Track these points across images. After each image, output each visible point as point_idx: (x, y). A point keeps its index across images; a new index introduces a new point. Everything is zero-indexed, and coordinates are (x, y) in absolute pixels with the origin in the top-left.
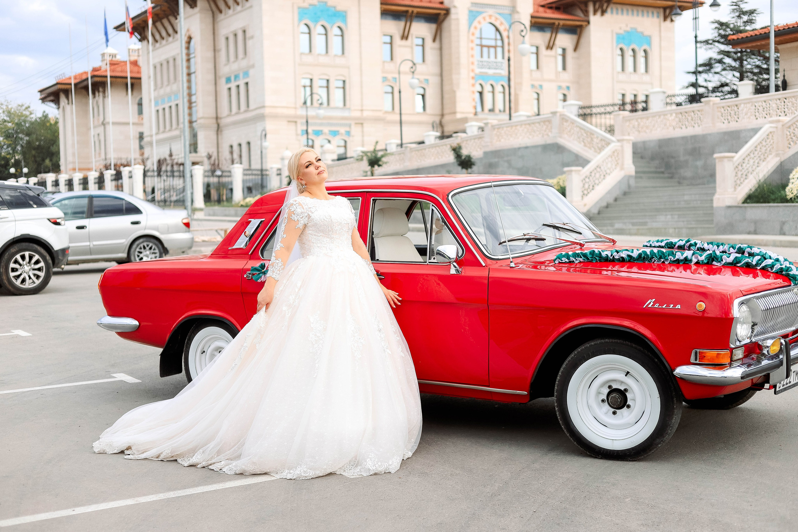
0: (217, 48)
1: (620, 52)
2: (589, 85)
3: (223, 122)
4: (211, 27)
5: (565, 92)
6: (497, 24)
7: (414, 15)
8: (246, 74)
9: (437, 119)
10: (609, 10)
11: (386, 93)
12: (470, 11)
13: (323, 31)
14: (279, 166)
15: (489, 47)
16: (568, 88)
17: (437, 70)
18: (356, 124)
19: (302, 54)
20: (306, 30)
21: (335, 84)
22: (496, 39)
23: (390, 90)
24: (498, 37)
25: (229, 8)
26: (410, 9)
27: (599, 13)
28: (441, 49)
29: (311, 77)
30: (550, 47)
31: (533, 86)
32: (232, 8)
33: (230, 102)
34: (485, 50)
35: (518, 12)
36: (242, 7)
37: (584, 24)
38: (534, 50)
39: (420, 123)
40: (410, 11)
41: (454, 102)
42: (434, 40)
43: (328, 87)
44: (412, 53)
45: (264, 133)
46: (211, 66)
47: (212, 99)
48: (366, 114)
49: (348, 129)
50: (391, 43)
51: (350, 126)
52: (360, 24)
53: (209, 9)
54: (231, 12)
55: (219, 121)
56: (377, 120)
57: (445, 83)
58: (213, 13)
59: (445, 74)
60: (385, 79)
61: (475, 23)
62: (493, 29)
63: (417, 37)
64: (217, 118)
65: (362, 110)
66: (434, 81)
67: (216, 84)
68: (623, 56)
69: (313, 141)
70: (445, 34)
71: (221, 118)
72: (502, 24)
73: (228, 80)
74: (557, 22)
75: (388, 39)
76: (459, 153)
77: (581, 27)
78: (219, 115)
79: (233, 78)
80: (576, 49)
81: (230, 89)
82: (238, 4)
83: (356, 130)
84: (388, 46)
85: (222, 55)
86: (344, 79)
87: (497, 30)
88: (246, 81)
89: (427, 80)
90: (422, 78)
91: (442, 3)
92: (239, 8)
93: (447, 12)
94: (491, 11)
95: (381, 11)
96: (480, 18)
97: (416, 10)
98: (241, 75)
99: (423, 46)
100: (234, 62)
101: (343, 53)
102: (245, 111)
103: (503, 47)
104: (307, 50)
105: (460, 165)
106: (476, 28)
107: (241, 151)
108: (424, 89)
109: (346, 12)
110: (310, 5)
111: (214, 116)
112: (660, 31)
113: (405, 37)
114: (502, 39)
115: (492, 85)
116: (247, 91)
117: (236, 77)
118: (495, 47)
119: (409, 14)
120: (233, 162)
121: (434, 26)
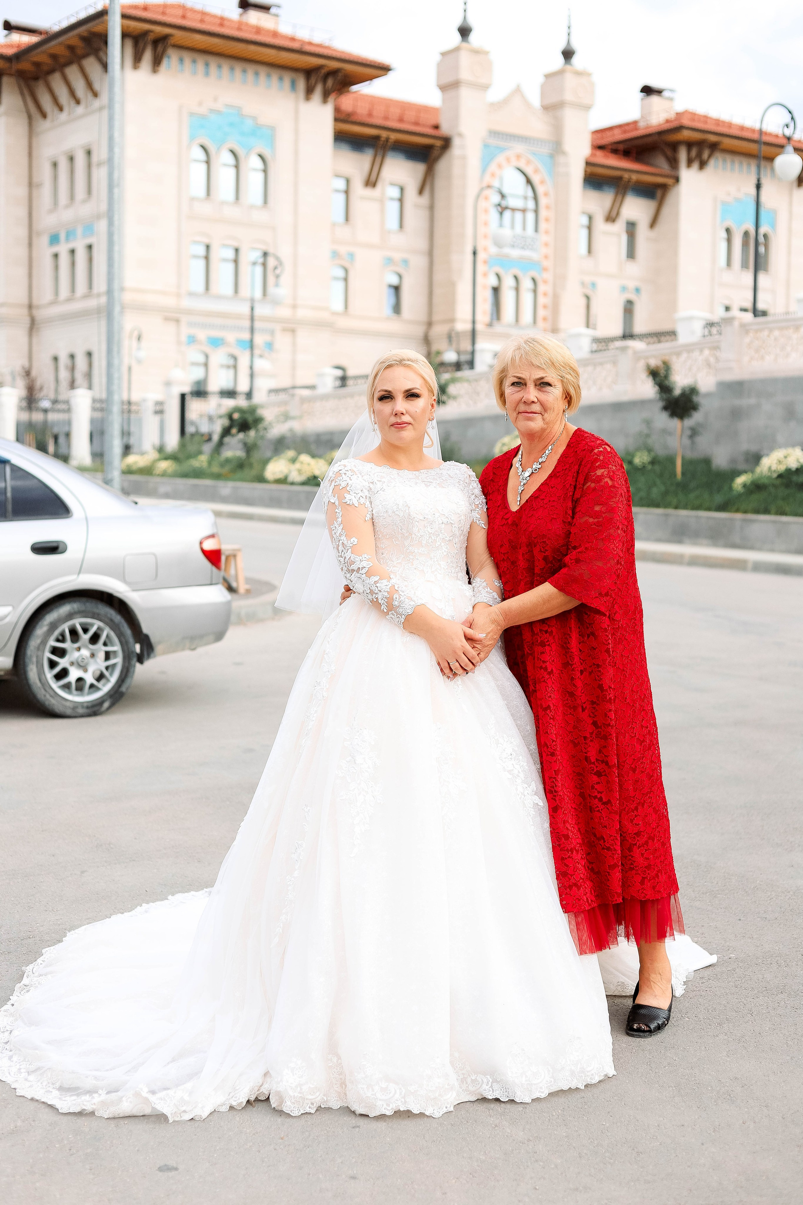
0: (35, 180)
1: (724, 235)
2: (673, 288)
3: (40, 314)
4: (24, 142)
5: (632, 296)
6: (529, 171)
7: (389, 144)
8: (89, 229)
9: (420, 331)
10: (712, 162)
11: (336, 279)
12: (486, 146)
13: (231, 160)
14: (159, 397)
15: (513, 210)
16: (638, 290)
17: (422, 244)
18: (284, 330)
19: (193, 199)
20: (202, 156)
21: (250, 255)
22: (526, 198)
23: (341, 273)
24: (530, 193)
25: (61, 109)
26: (384, 134)
27: (696, 165)
28: (431, 208)
29: (206, 240)
30: (611, 218)
31: (583, 284)
32: (66, 109)
33: (56, 279)
34: (507, 214)
35: (564, 153)
36: (87, 107)
37: (670, 181)
38: (585, 221)
39: (390, 336)
40: (383, 139)
41: (452, 303)
42: (421, 192)
43: (236, 261)
44: (382, 211)
45: (136, 334)
46: (22, 212)
47: (21, 272)
48: (301, 313)
49: (267, 338)
50: (347, 192)
51: (272, 333)
52: (296, 153)
53: (24, 110)
54: (63, 116)
55: (35, 312)
56: (319, 325)
57: (437, 267)
58: (30, 117)
59: (437, 252)
60: (335, 254)
61: (493, 167)
62: (523, 179)
63: (392, 184)
64: (30, 307)
65: (294, 307)
66: (419, 262)
67: (30, 245)
68: (729, 240)
69: (207, 356)
70: (440, 182)
71: (38, 307)
72: (536, 171)
73: (54, 239)
74: (626, 176)
75: (341, 184)
76: (667, 383)
77: (664, 188)
78: (35, 302)
79: (62, 236)
80: (653, 223)
81: (56, 256)
82: (78, 102)
83: (282, 341)
84: (342, 197)
85: (45, 193)
86: (264, 248)
87: (529, 181)
88: (88, 241)
89: (406, 262)
90: (397, 256)
91: (437, 127)
92: (80, 110)
93: (446, 143)
94: (519, 148)
95: (335, 133)
96: (501, 158)
97: (393, 136)
98: (79, 231)
99: (401, 200)
100: (67, 207)
101: (265, 201)
102: (86, 297)
103: (536, 211)
104: (202, 193)
105: (665, 408)
106: (493, 175)
107: (90, 365)
108: (400, 276)
109: (273, 129)
110: (212, 111)
111: (26, 301)
112: (791, 203)
113: (371, 182)
114: (536, 198)
115: (516, 278)
116: (90, 260)
117: (70, 235)
118: (524, 211)
119: (381, 143)
120: (72, 385)
121: (420, 168)
